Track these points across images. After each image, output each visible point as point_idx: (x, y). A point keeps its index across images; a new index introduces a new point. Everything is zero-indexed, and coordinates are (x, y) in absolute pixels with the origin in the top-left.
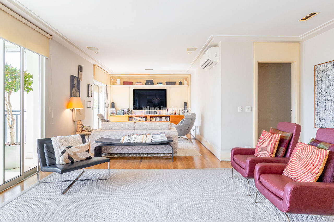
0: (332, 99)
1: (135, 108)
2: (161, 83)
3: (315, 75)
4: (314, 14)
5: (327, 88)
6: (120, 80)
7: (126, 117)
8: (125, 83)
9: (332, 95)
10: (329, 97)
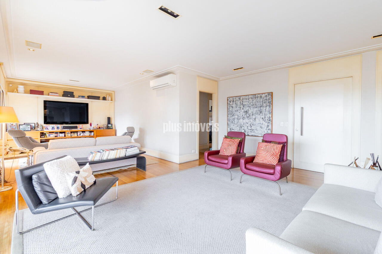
0: (239, 118)
1: (47, 122)
2: (83, 97)
3: (228, 103)
4: (242, 68)
5: (236, 111)
6: (25, 88)
7: (38, 133)
8: (32, 92)
9: (239, 116)
10: (237, 117)
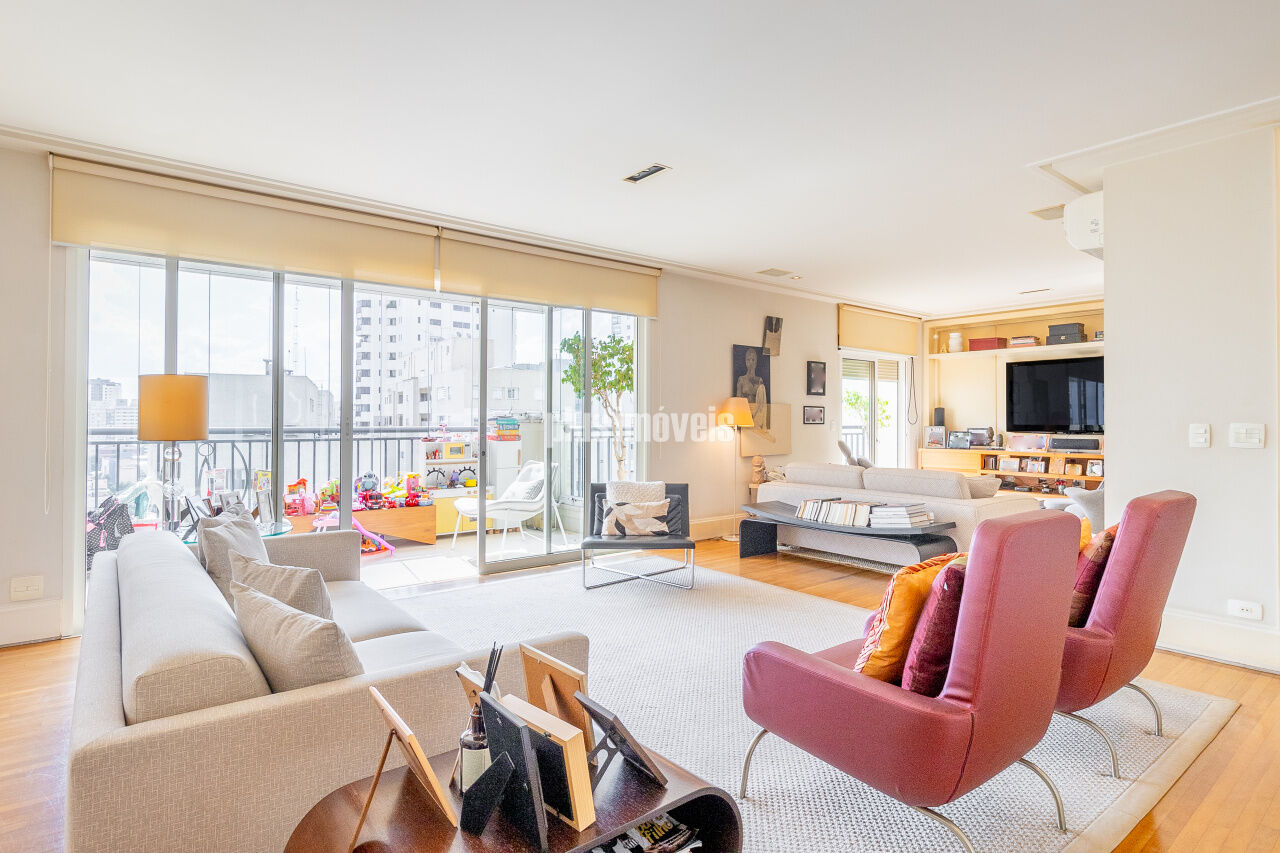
1: (1013, 426)
6: (962, 337)
7: (976, 455)
8: (975, 345)
